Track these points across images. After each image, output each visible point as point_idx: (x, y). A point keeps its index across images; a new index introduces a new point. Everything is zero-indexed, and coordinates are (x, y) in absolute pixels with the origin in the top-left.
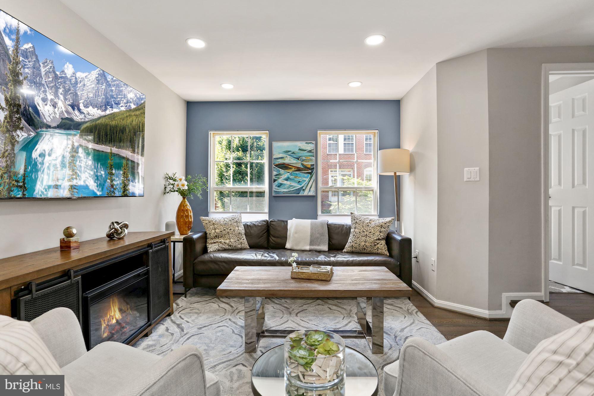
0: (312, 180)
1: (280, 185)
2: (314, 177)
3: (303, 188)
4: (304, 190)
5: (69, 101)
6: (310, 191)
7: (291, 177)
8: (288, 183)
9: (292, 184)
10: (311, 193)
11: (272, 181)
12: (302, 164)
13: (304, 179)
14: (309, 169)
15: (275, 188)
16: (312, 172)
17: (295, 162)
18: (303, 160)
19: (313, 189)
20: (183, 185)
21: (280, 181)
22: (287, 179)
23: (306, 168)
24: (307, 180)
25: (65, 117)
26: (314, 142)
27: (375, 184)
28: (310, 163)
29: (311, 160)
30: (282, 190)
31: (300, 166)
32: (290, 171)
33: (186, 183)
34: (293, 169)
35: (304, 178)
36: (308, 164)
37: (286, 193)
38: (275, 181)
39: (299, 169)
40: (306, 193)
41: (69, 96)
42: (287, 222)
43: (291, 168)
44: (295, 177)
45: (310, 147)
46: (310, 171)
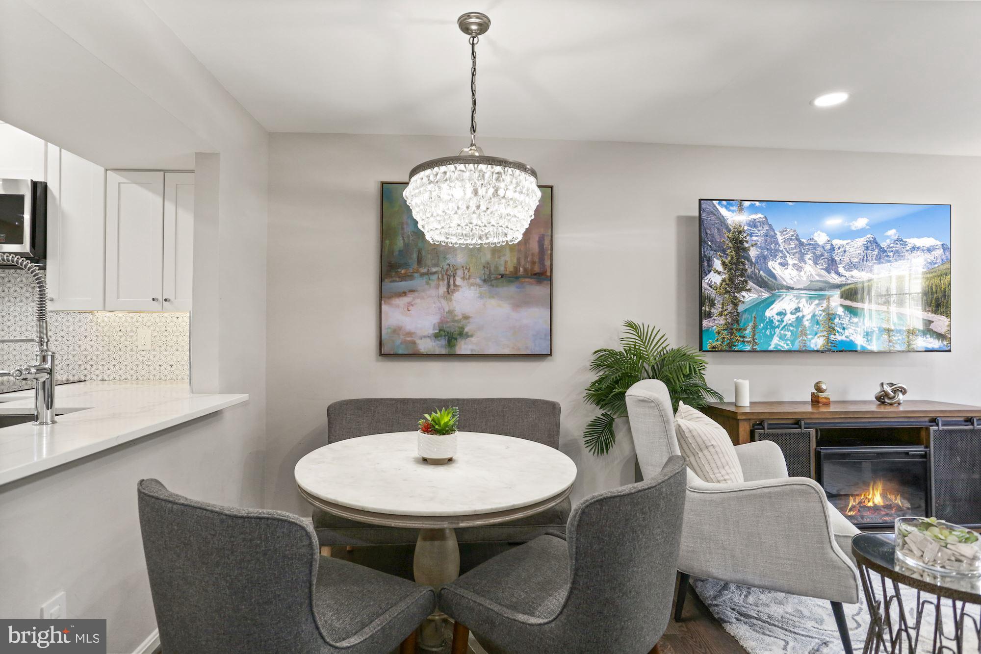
5: (822, 265)
25: (816, 280)
41: (822, 261)
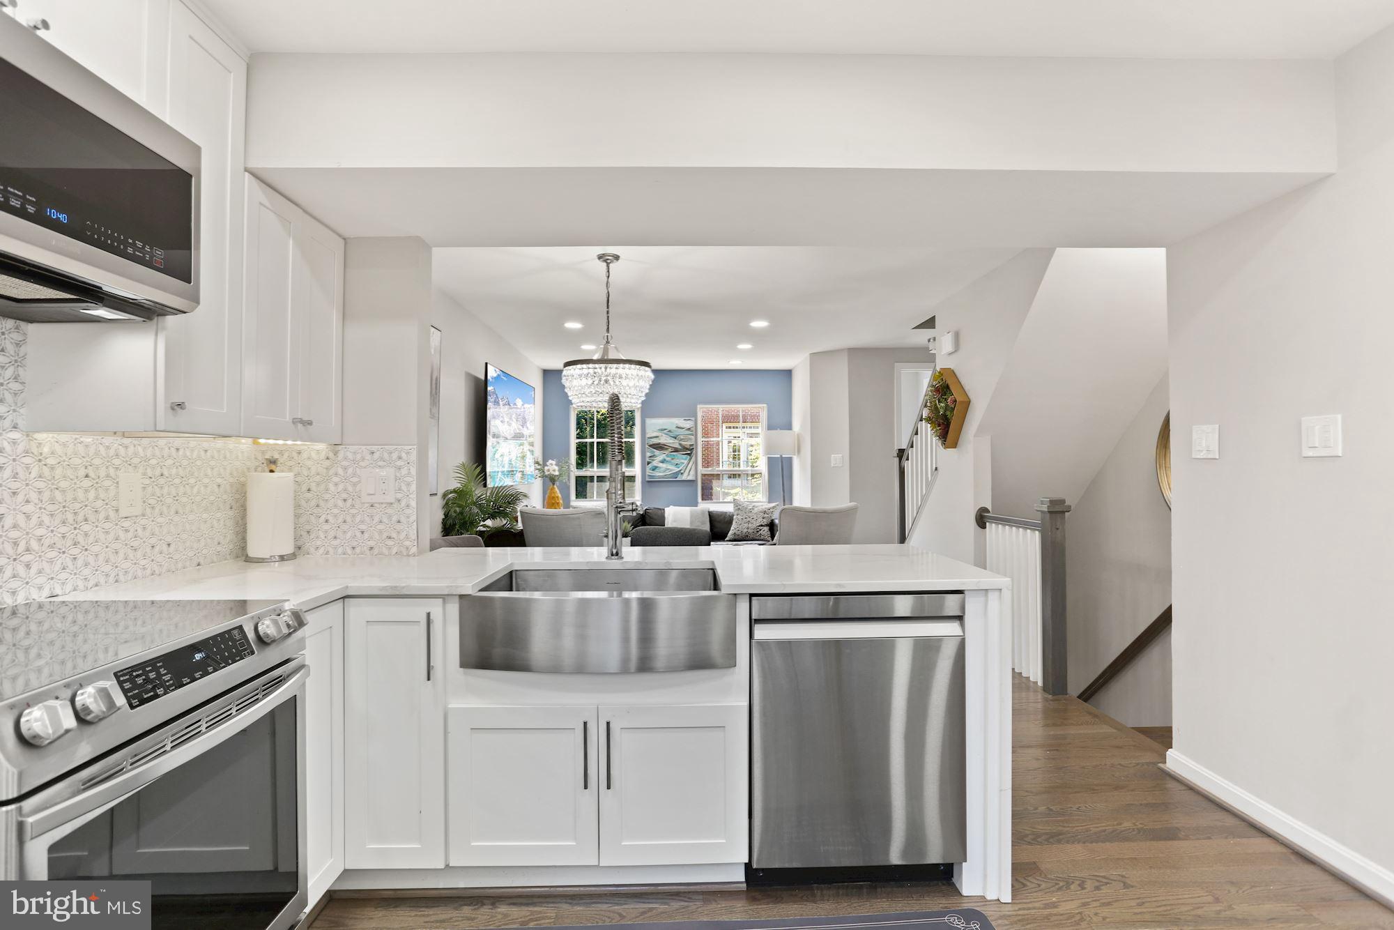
0: (691, 463)
1: (654, 468)
2: (693, 458)
3: (682, 472)
4: (682, 473)
6: (689, 475)
7: (668, 459)
8: (664, 465)
9: (668, 467)
10: (690, 478)
11: (645, 463)
12: (680, 444)
13: (683, 461)
14: (687, 449)
15: (648, 472)
16: (691, 453)
17: (671, 441)
18: (681, 440)
19: (692, 472)
20: (554, 471)
21: (655, 463)
22: (662, 462)
23: (685, 448)
24: (686, 462)
26: (693, 419)
27: (762, 466)
28: (689, 443)
29: (690, 439)
30: (657, 474)
31: (677, 446)
32: (666, 452)
33: (557, 468)
34: (670, 450)
35: (682, 459)
36: (687, 444)
37: (659, 477)
38: (649, 463)
39: (676, 450)
40: (684, 477)
42: (664, 510)
43: (667, 449)
44: (672, 459)
45: (688, 424)
46: (689, 452)
